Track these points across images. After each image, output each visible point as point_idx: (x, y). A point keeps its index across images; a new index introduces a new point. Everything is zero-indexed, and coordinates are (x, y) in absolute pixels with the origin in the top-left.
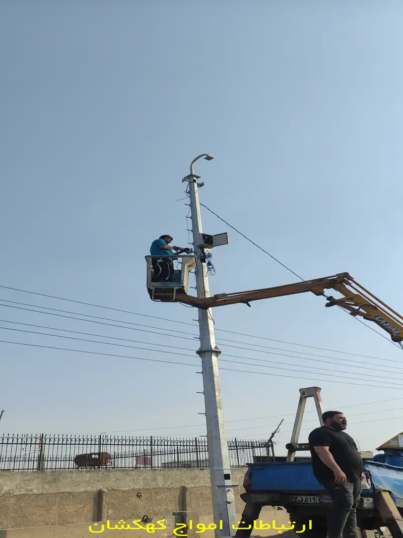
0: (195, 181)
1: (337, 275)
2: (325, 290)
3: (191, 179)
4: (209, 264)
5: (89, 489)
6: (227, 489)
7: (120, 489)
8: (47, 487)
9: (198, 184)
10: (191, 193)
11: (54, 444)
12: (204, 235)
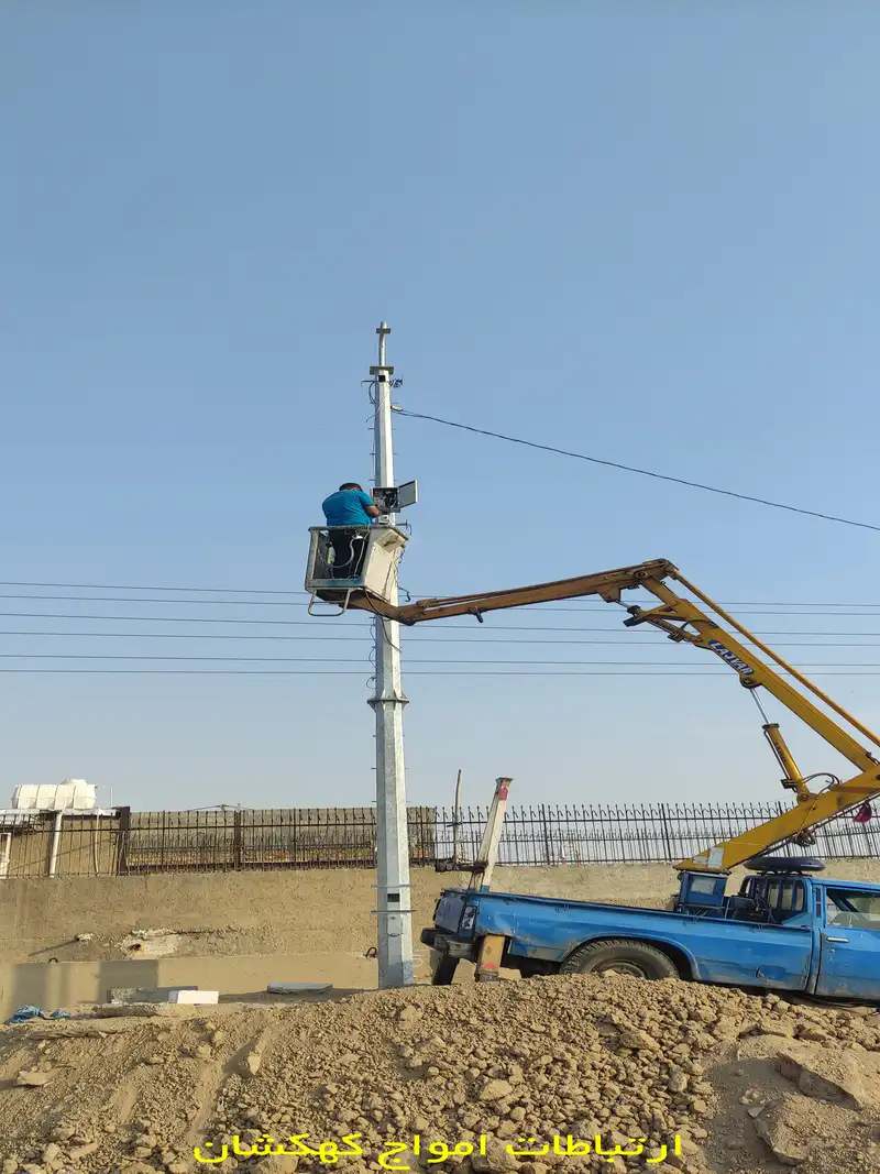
0: (381, 379)
1: (646, 564)
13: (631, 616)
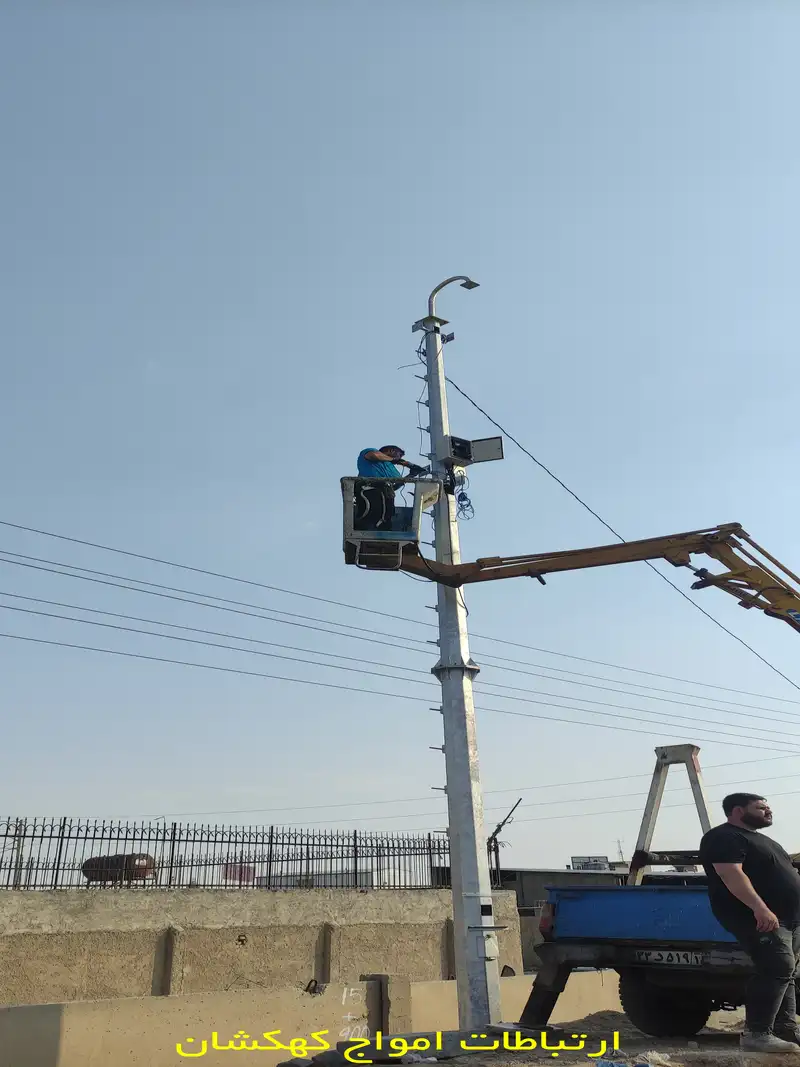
0: (437, 330)
1: (718, 527)
2: (692, 556)
3: (429, 325)
4: (462, 497)
5: (149, 925)
6: (485, 933)
7: (207, 926)
8: (69, 920)
9: (443, 337)
10: (429, 354)
11: (86, 838)
12: (454, 440)
13: (698, 579)
